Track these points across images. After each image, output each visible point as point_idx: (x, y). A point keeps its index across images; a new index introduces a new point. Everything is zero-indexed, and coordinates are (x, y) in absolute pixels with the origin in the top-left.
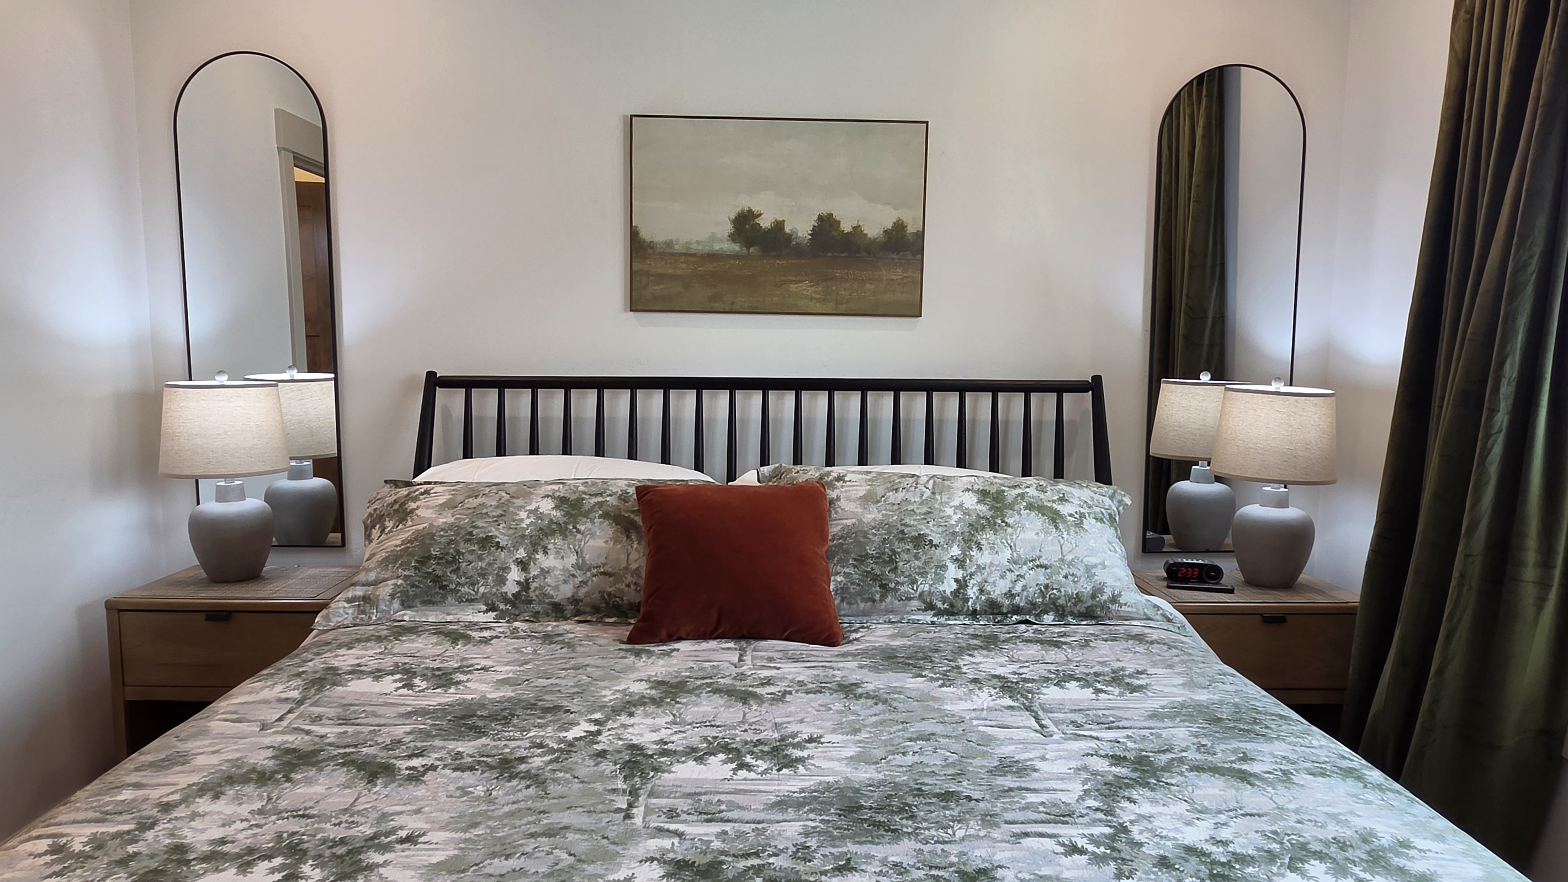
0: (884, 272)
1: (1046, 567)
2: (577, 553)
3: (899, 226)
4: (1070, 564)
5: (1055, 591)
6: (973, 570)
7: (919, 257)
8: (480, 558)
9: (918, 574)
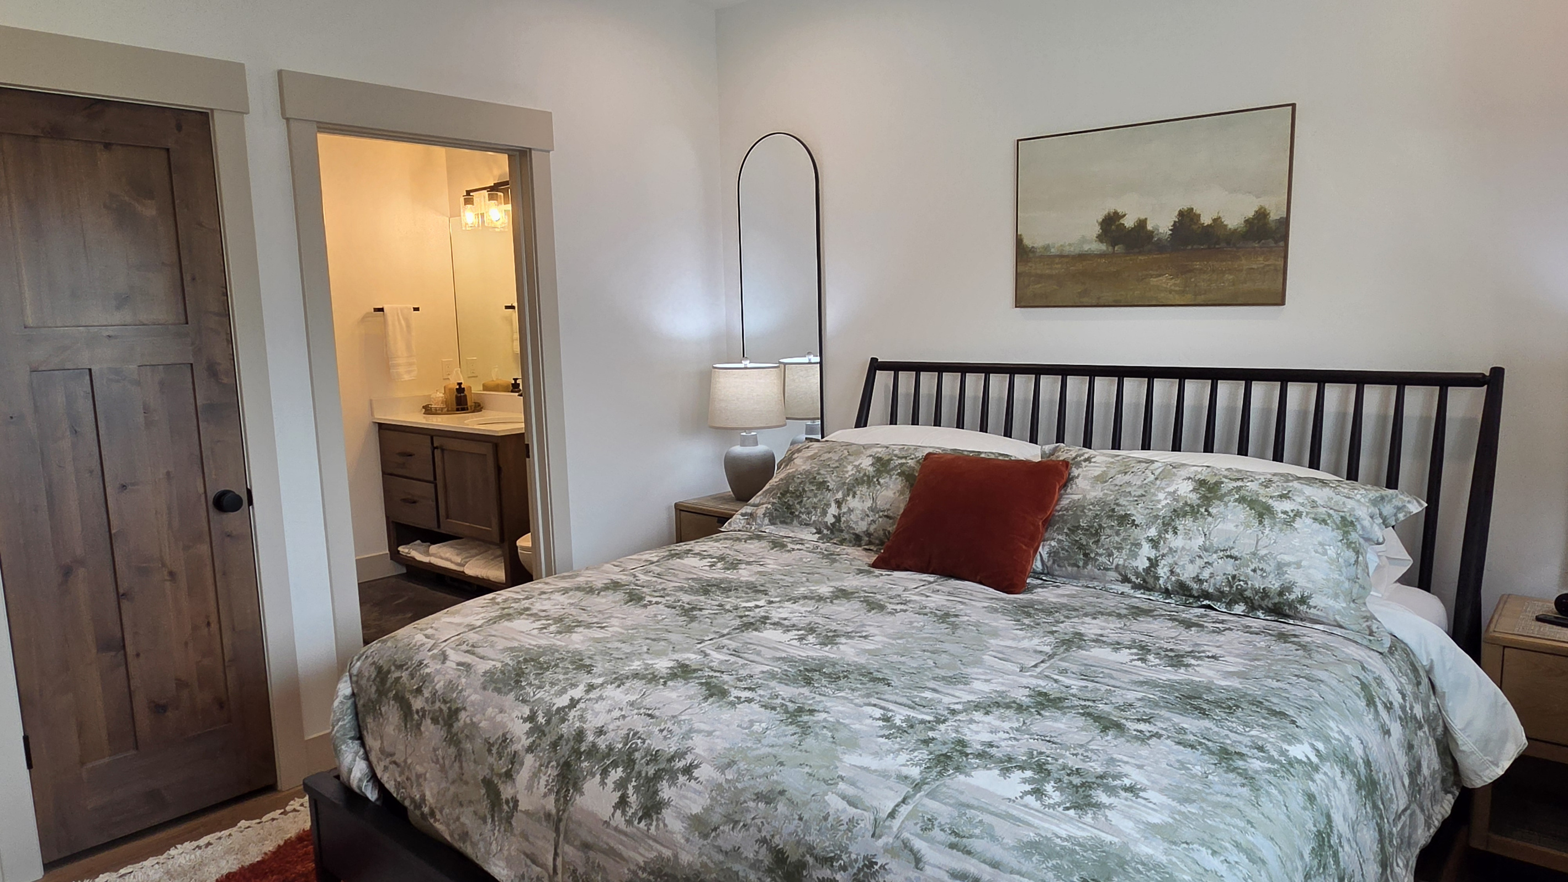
0: (1244, 262)
1: (1236, 558)
2: (874, 499)
3: (1261, 215)
4: (1262, 559)
5: (1242, 583)
6: (1165, 552)
8: (815, 496)
9: (1115, 548)
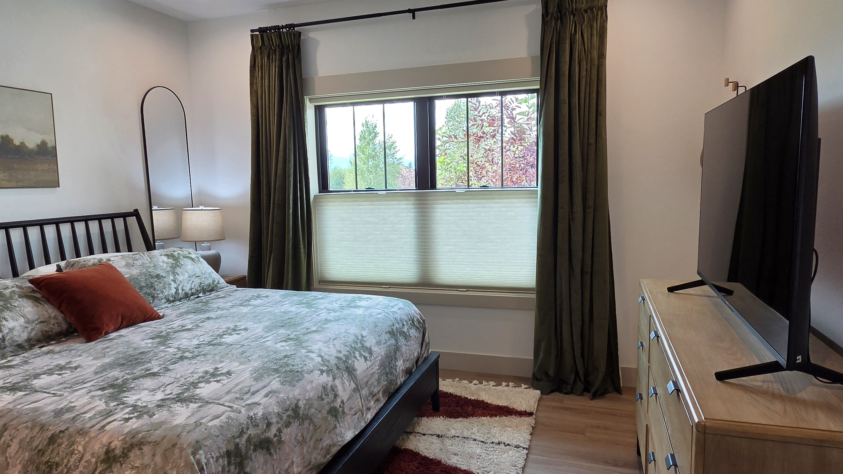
2: (22, 316)
3: (44, 144)
7: (55, 158)
